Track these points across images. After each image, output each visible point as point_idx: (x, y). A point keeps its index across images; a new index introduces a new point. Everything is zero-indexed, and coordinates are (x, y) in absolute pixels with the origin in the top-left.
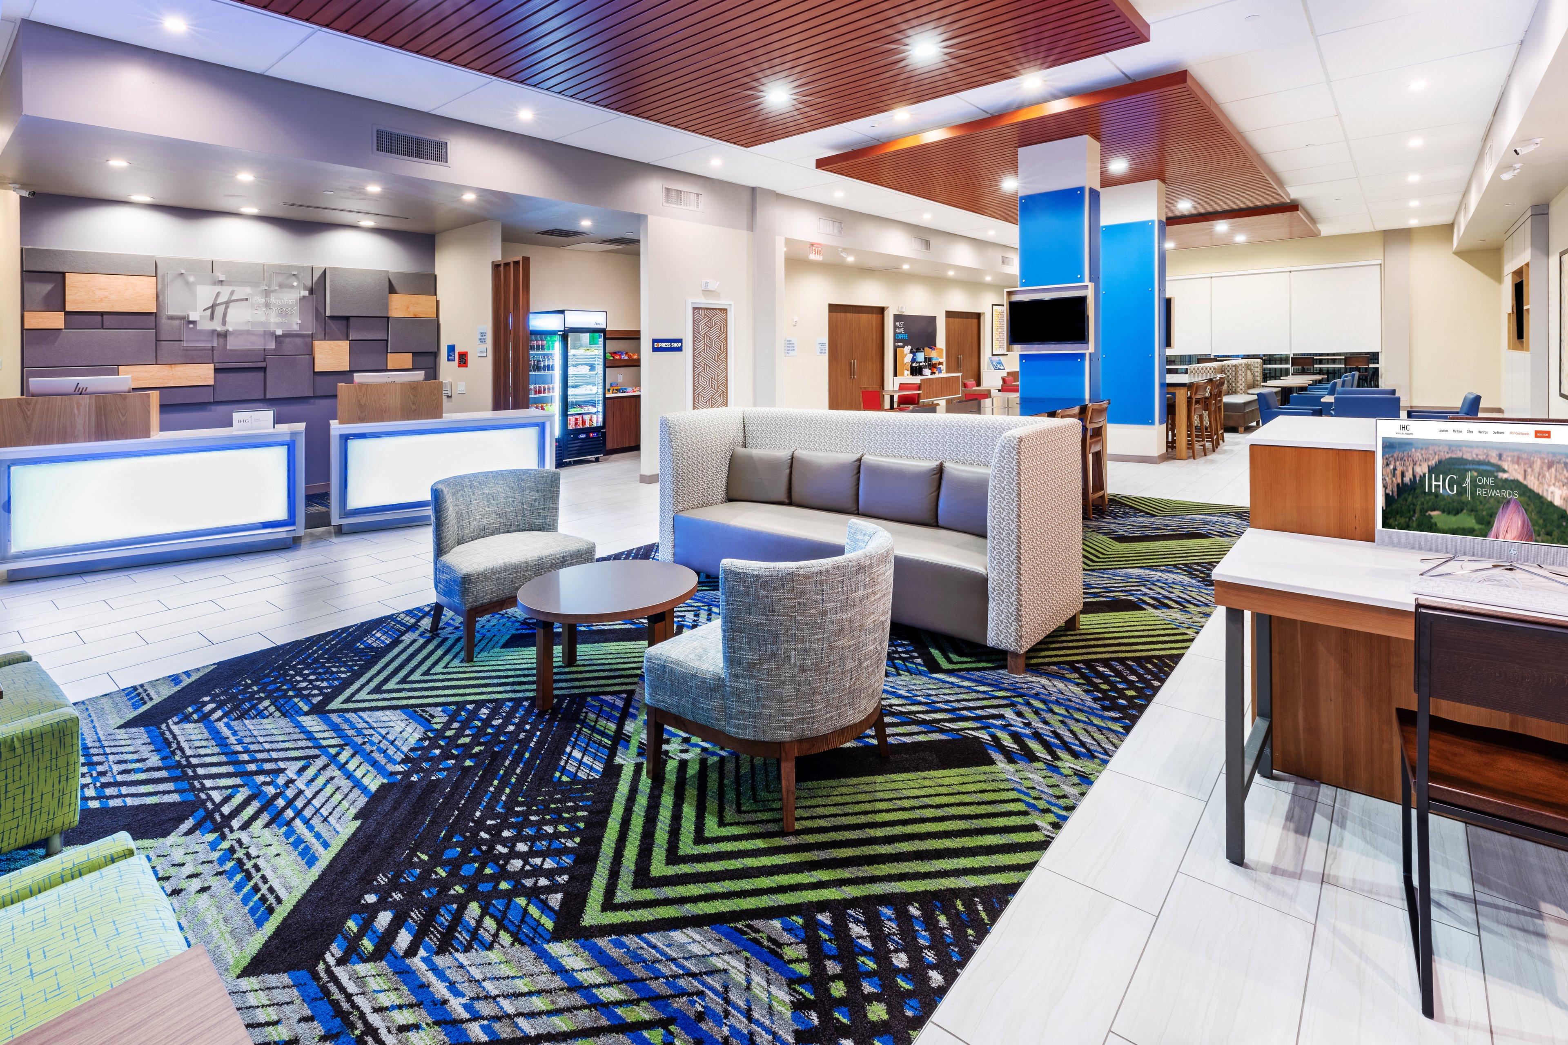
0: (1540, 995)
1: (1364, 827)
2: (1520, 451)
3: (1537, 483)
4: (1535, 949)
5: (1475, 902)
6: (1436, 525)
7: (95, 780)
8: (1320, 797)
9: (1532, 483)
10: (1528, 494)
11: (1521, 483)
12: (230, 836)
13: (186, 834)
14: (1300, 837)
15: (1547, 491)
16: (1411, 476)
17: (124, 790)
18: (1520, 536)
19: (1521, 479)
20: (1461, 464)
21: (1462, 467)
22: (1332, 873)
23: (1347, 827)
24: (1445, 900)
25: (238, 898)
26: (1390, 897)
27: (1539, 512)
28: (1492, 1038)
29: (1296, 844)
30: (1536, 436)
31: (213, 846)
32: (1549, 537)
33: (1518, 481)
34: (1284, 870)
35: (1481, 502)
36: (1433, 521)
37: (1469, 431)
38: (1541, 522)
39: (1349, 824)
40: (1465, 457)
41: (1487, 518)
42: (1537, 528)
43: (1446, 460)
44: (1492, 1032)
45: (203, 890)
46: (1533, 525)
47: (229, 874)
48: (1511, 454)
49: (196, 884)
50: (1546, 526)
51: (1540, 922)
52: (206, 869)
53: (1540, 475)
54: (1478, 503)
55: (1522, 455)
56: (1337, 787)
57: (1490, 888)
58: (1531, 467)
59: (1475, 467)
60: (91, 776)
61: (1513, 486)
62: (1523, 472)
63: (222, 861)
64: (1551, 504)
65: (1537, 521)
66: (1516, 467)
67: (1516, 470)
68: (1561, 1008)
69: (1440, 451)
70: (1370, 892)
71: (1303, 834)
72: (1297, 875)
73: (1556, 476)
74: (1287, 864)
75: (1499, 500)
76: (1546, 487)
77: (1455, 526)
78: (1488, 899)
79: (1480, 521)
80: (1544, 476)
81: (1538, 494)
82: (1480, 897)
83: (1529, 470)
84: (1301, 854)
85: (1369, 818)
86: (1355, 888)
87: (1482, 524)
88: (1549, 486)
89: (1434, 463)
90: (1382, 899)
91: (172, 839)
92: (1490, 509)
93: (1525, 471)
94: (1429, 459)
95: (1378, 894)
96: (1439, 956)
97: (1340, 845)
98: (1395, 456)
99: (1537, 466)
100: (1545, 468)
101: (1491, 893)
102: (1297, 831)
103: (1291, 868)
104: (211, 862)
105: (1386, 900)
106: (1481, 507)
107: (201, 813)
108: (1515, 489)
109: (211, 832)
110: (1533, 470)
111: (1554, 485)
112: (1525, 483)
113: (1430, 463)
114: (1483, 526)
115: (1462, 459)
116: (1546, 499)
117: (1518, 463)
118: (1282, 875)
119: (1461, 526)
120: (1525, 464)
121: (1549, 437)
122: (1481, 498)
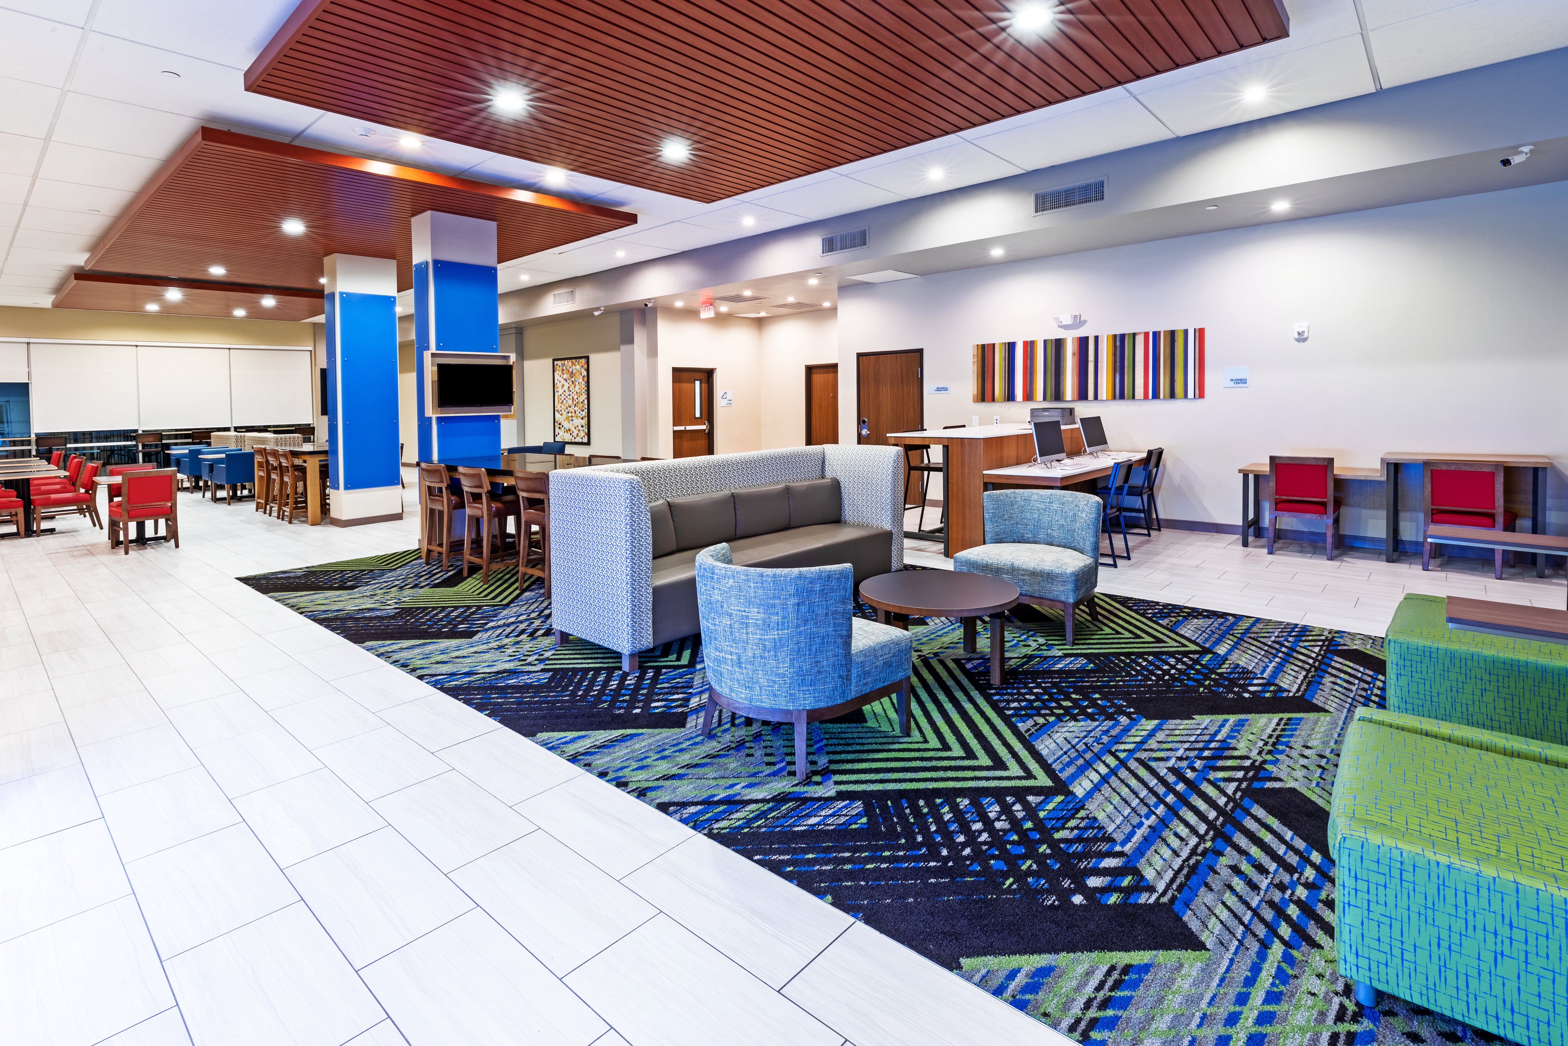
7: (1293, 885)
12: (1259, 759)
13: (1280, 780)
17: (1281, 850)
25: (1297, 733)
31: (1275, 762)
45: (1308, 747)
47: (1287, 745)
49: (1307, 752)
52: (1294, 754)
60: (1293, 894)
63: (1282, 752)
91: (1291, 784)
104: (1288, 756)
107: (1256, 785)
109: (1266, 769)
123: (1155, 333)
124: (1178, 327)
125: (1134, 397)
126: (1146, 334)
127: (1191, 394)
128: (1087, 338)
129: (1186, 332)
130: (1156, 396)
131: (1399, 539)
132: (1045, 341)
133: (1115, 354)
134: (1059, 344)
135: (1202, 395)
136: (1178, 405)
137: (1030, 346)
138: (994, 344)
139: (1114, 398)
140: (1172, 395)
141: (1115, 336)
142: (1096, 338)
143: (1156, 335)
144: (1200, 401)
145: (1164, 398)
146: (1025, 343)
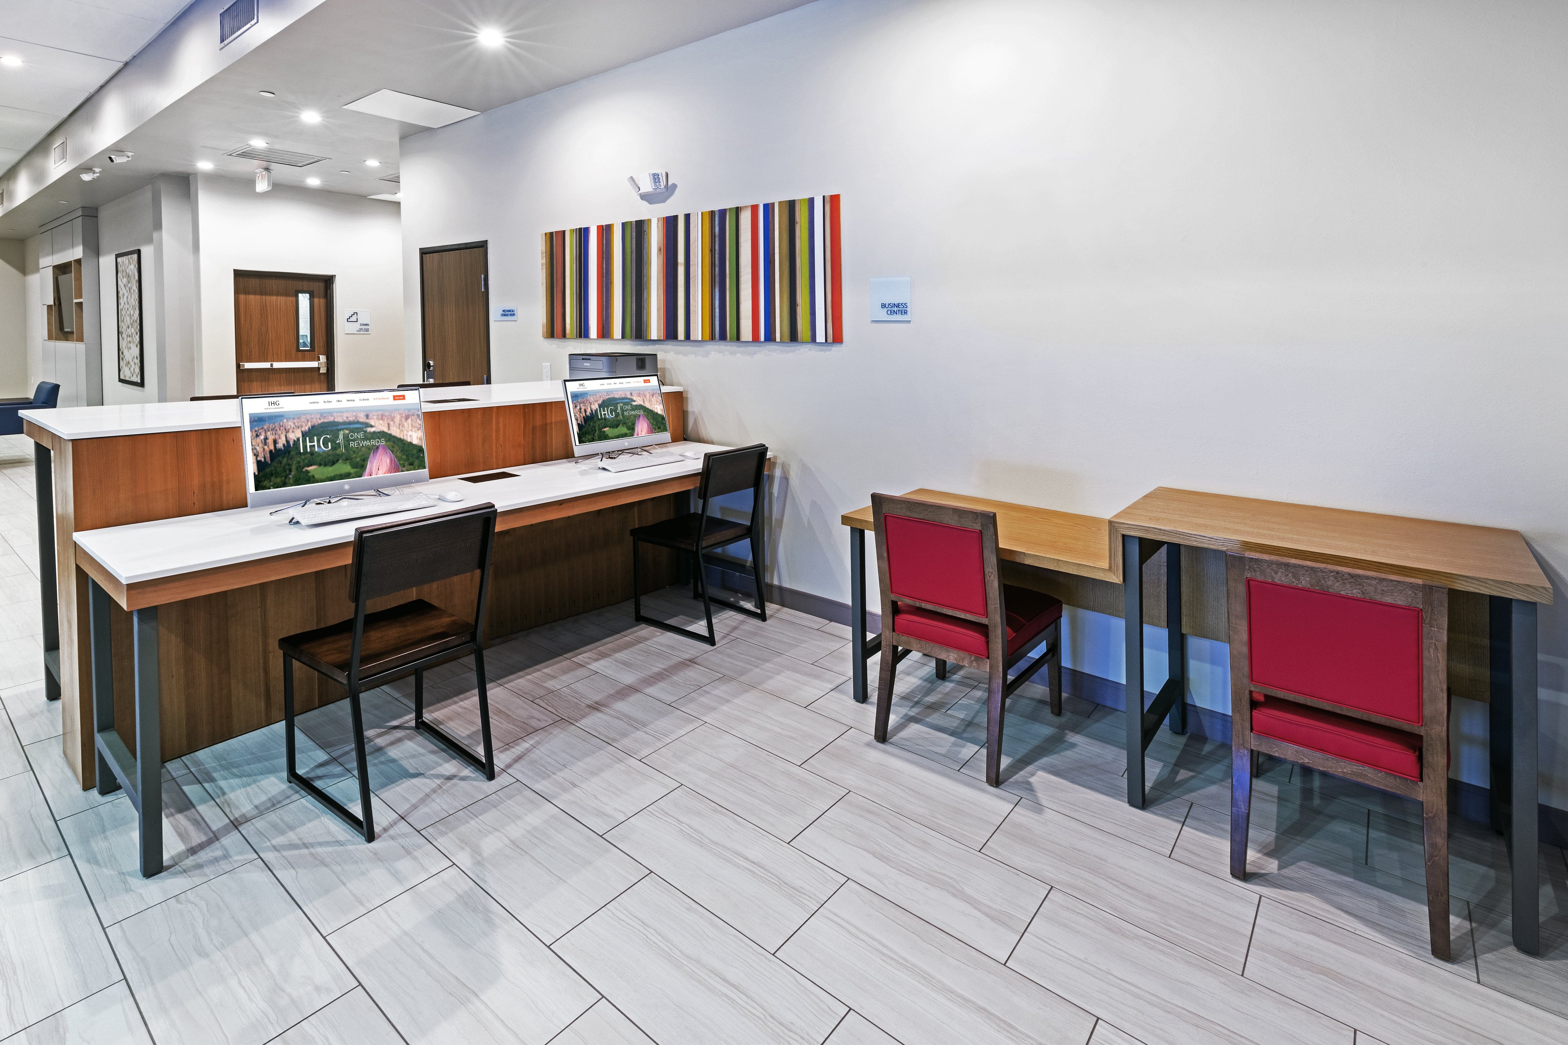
0: (404, 780)
1: (228, 769)
2: (383, 410)
3: (398, 431)
4: (382, 759)
5: (335, 759)
6: (313, 477)
8: (173, 774)
9: (395, 432)
10: (392, 440)
11: (386, 433)
14: (188, 813)
15: (407, 435)
16: (285, 442)
18: (389, 470)
19: (386, 430)
20: (333, 426)
21: (335, 428)
22: (237, 816)
23: (217, 778)
24: (320, 772)
26: (288, 797)
27: (402, 451)
28: (405, 820)
29: (189, 819)
30: (394, 399)
32: (412, 467)
33: (383, 432)
34: (199, 845)
35: (354, 452)
36: (310, 474)
37: (339, 401)
38: (404, 457)
39: (215, 775)
40: (336, 420)
41: (362, 463)
42: (402, 462)
43: (319, 424)
44: (403, 818)
46: (399, 460)
48: (376, 413)
50: (408, 459)
51: (373, 743)
53: (401, 425)
54: (352, 453)
55: (384, 414)
56: (180, 757)
57: (335, 746)
58: (393, 420)
59: (346, 426)
61: (380, 436)
62: (387, 425)
64: (411, 443)
65: (401, 458)
66: (381, 422)
67: (381, 425)
68: (417, 777)
69: (312, 419)
70: (274, 805)
71: (187, 809)
72: (214, 838)
73: (412, 424)
74: (197, 838)
75: (369, 448)
76: (405, 432)
77: (332, 475)
78: (339, 752)
79: (354, 466)
80: (403, 426)
81: (400, 439)
82: (335, 754)
83: (392, 423)
84: (200, 823)
85: (225, 760)
86: (261, 811)
87: (357, 468)
88: (408, 431)
89: (307, 428)
90: (285, 803)
92: (362, 455)
93: (388, 424)
94: (302, 426)
95: (280, 802)
96: (346, 805)
97: (224, 794)
98: (265, 427)
99: (397, 420)
100: (403, 420)
101: (338, 748)
102: (180, 811)
103: (204, 838)
105: (288, 801)
106: (355, 455)
108: (382, 437)
110: (394, 423)
111: (411, 430)
112: (389, 432)
113: (303, 429)
114: (358, 470)
115: (334, 422)
116: (406, 441)
117: (382, 419)
118: (202, 849)
119: (338, 473)
120: (388, 419)
121: (404, 399)
122: (354, 449)
123: (766, 206)
124: (799, 195)
125: (738, 338)
126: (754, 208)
127: (820, 337)
128: (675, 218)
129: (811, 201)
130: (770, 337)
131: (1189, 701)
132: (623, 224)
133: (712, 250)
134: (639, 228)
135: (837, 338)
136: (803, 353)
137: (605, 231)
138: (564, 232)
139: (712, 338)
140: (793, 337)
141: (712, 213)
142: (687, 217)
143: (768, 208)
144: (836, 349)
145: (781, 341)
146: (600, 228)
